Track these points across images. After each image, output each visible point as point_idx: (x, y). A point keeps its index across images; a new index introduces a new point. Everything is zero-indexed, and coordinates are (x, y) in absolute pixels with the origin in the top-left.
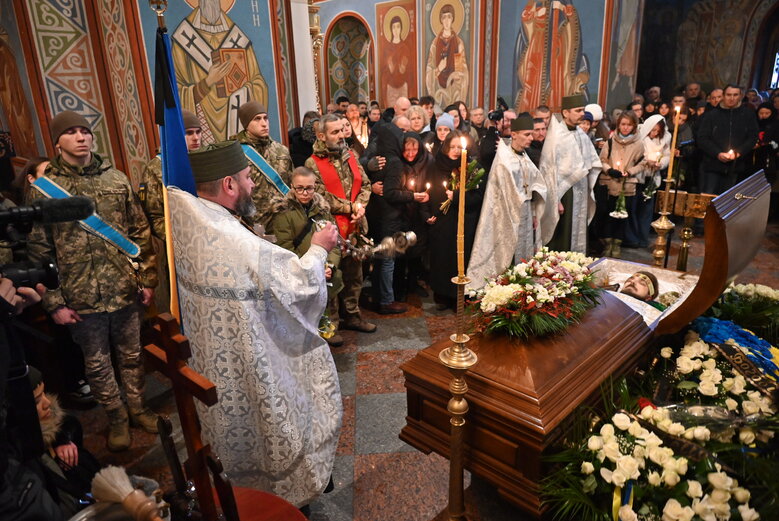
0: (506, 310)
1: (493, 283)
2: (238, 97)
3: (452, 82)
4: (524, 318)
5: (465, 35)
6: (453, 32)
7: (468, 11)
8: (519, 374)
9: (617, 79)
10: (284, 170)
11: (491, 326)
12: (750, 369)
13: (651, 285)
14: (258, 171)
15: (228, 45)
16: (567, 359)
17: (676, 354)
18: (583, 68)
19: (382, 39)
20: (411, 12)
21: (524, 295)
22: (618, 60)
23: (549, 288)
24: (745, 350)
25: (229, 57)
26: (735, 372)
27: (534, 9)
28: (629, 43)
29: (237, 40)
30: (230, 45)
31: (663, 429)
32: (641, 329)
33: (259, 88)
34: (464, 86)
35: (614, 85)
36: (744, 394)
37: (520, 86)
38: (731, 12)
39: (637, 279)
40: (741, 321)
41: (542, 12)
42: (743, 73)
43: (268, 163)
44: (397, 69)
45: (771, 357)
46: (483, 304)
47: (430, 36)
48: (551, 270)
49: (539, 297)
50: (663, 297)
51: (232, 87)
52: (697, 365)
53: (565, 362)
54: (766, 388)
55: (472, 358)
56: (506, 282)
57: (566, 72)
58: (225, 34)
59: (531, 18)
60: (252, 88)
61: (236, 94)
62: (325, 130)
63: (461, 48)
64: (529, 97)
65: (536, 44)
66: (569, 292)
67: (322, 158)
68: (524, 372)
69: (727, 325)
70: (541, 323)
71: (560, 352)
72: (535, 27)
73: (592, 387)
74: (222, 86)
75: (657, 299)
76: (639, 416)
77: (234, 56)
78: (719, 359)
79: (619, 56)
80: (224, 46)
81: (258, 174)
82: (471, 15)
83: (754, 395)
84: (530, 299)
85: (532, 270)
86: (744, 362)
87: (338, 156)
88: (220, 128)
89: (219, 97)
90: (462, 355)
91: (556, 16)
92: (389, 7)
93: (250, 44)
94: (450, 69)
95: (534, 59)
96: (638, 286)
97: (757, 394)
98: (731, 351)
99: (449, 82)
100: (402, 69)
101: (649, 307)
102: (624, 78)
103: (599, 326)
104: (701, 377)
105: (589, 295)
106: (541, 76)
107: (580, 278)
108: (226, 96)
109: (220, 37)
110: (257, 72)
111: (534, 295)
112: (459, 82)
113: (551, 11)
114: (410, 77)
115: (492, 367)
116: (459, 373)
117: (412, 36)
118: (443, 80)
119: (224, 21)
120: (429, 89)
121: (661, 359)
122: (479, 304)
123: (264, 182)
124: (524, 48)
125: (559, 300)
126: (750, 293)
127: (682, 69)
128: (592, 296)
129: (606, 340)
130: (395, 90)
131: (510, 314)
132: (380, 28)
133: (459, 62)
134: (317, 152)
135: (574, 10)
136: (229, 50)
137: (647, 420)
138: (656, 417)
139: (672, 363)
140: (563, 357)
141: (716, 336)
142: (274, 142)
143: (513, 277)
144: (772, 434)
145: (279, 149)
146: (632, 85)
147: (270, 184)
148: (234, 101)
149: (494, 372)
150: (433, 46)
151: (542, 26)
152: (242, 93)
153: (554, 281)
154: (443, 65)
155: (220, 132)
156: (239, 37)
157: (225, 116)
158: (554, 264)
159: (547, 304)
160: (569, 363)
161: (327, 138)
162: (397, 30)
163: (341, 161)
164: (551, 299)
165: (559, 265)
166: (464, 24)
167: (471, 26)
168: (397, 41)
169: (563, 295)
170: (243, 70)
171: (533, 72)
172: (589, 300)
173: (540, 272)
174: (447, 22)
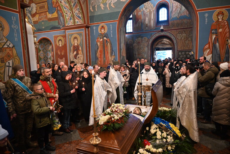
0: (107, 123)
1: (102, 116)
2: (9, 63)
3: (78, 57)
4: (112, 125)
5: (81, 45)
6: (77, 44)
7: (81, 39)
8: (113, 143)
9: (122, 57)
10: (29, 86)
11: (103, 129)
12: (167, 130)
13: (140, 110)
14: (20, 87)
15: (6, 46)
16: (125, 135)
17: (150, 129)
18: (113, 54)
19: (56, 45)
20: (65, 38)
21: (111, 118)
22: (122, 52)
23: (117, 115)
24: (164, 125)
25: (6, 50)
26: (163, 131)
27: (99, 39)
28: (123, 48)
29: (9, 45)
30: (7, 46)
31: (152, 151)
32: (141, 123)
33: (17, 60)
34: (82, 58)
35: (121, 58)
36: (167, 137)
37: (98, 59)
38: (144, 42)
39: (136, 109)
40: (161, 117)
41: (101, 40)
42: (149, 56)
43: (24, 84)
44: (61, 54)
45: (170, 126)
46: (99, 122)
47: (71, 45)
48: (117, 110)
49: (115, 118)
50: (143, 113)
51: (7, 60)
52: (155, 131)
53: (124, 136)
54: (171, 134)
55: (100, 140)
56: (105, 115)
57: (109, 55)
58: (4, 43)
59: (99, 41)
60: (14, 60)
61: (8, 62)
62: (44, 72)
63: (80, 48)
64: (100, 62)
65: (101, 48)
66: (122, 115)
67: (43, 81)
68: (114, 141)
69: (159, 119)
70: (117, 126)
71: (122, 133)
72: (100, 43)
73: (132, 142)
74: (3, 59)
75: (142, 114)
76: (145, 149)
77: (8, 50)
78: (159, 128)
79: (122, 51)
80: (4, 47)
81: (20, 88)
82: (82, 40)
83: (169, 137)
84: (113, 119)
85: (112, 110)
86: (165, 128)
87: (49, 80)
88: (2, 73)
89: (2, 63)
90: (97, 140)
91: (105, 41)
92: (58, 36)
93: (14, 46)
94: (77, 54)
95: (100, 51)
96: (137, 111)
97: (169, 136)
98: (162, 126)
99: (77, 58)
100: (63, 54)
101: (140, 116)
102: (123, 57)
103: (131, 124)
104: (157, 134)
105: (127, 116)
106: (103, 56)
107: (124, 111)
108: (4, 63)
109: (3, 44)
110: (16, 55)
111: (114, 118)
112: (80, 58)
113: (104, 40)
114: (65, 56)
115: (105, 142)
116: (96, 145)
117: (65, 45)
118: (75, 57)
119: (4, 39)
120: (71, 59)
121: (146, 131)
122: (98, 123)
123: (23, 91)
124: (98, 49)
125: (120, 118)
126: (162, 110)
127: (135, 54)
128: (128, 116)
129: (133, 128)
130: (61, 60)
131: (108, 124)
132: (55, 42)
133: (80, 52)
134: (42, 79)
135: (109, 40)
136: (6, 48)
137: (147, 149)
138: (149, 148)
139: (149, 131)
140: (124, 135)
141: (157, 122)
142: (26, 77)
143: (107, 113)
144: (174, 146)
145: (28, 79)
146: (125, 58)
147: (25, 91)
148: (7, 64)
149: (106, 143)
150: (72, 48)
151: (102, 43)
152: (11, 62)
153: (118, 113)
154: (75, 53)
155: (2, 74)
156: (10, 44)
157: (4, 69)
158: (117, 108)
159: (117, 120)
160: (125, 136)
161: (45, 74)
162: (60, 43)
163: (50, 81)
164: (118, 118)
165: (118, 108)
166: (81, 42)
167: (83, 42)
168: (61, 46)
169: (121, 117)
170: (11, 54)
171: (101, 55)
172: (127, 117)
173: (114, 111)
174: (76, 41)
